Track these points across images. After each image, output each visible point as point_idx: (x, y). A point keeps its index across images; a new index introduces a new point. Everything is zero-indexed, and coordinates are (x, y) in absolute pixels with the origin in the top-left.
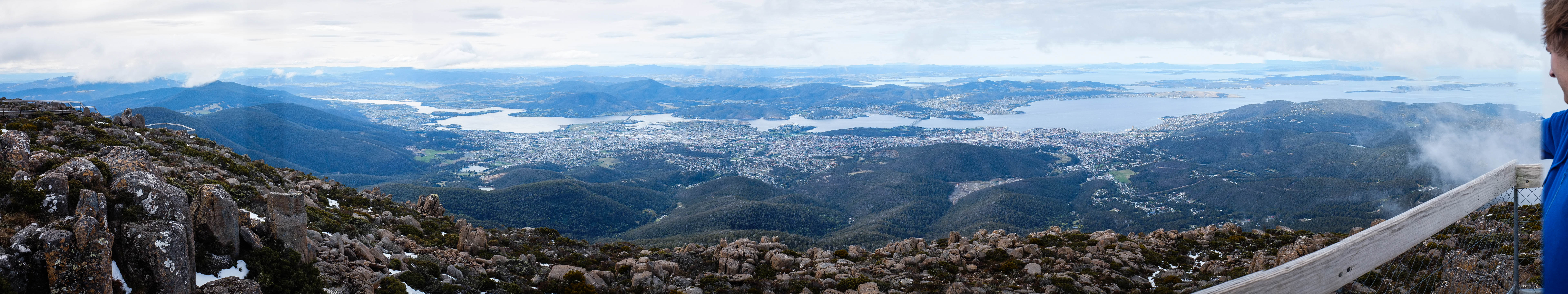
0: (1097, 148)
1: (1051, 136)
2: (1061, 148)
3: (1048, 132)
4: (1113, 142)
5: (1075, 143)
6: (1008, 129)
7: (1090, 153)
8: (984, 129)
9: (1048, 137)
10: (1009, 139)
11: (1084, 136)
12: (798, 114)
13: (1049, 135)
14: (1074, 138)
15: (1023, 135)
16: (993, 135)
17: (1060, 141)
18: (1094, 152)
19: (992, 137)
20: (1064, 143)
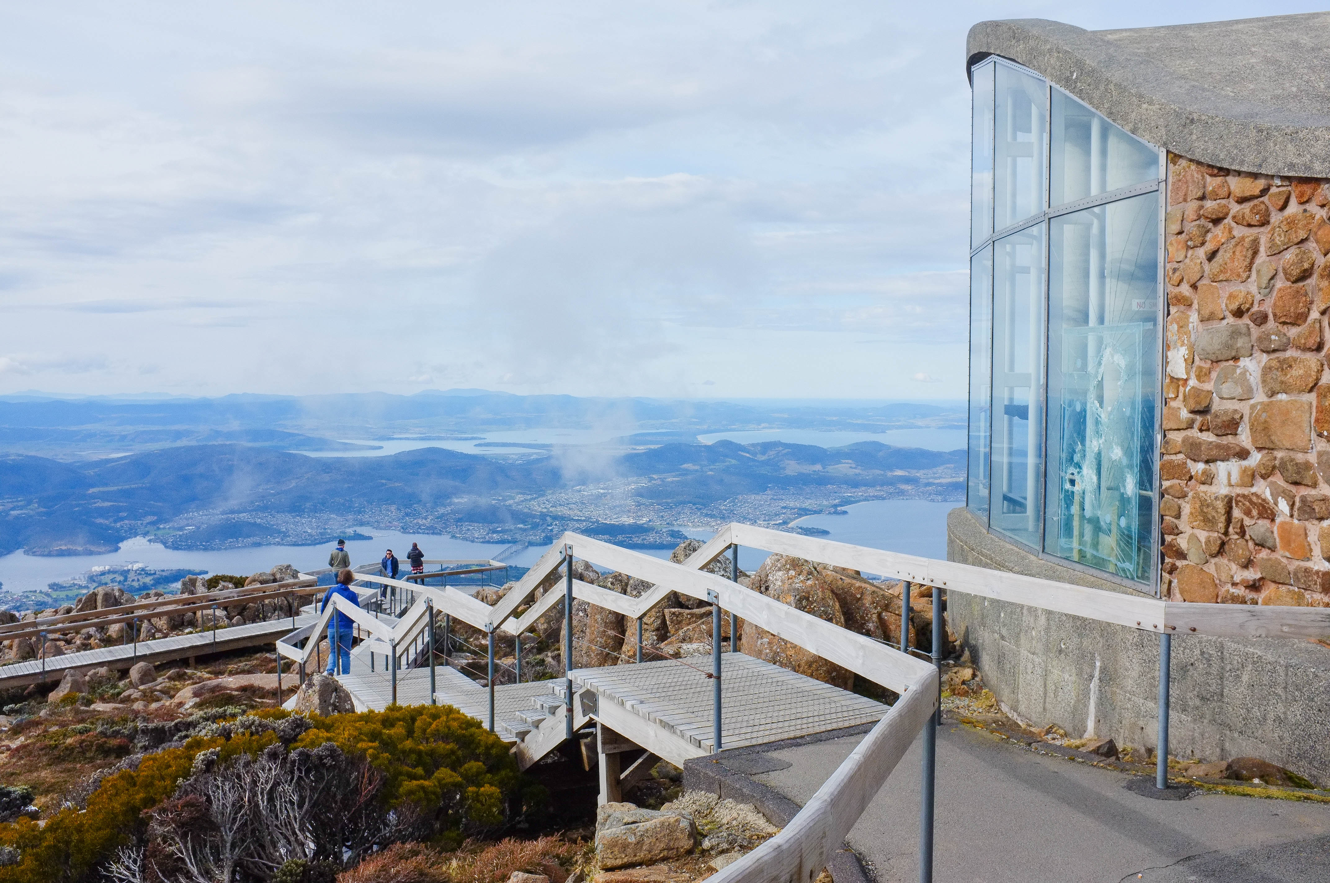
12: (145, 534)
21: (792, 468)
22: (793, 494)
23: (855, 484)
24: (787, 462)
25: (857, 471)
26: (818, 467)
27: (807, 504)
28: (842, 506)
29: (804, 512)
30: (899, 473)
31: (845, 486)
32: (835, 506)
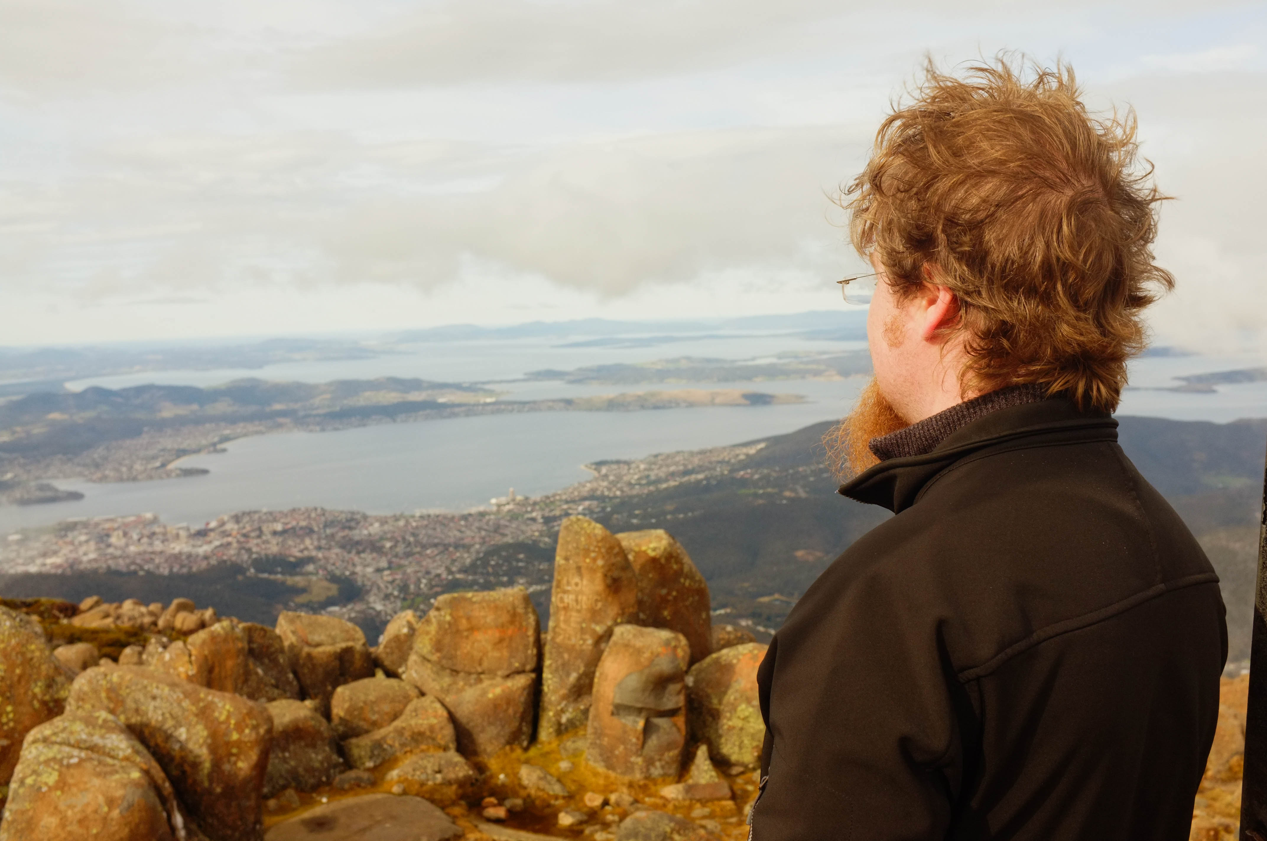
0: (408, 555)
1: (284, 532)
2: (311, 560)
3: (275, 520)
4: (453, 535)
5: (350, 545)
6: (155, 521)
7: (389, 568)
8: (85, 525)
9: (275, 533)
10: (158, 546)
11: (377, 525)
13: (279, 527)
14: (346, 532)
15: (202, 534)
16: (113, 540)
17: (308, 542)
18: (400, 566)
19: (109, 546)
20: (319, 548)
21: (168, 411)
22: (171, 435)
23: (232, 420)
24: (162, 405)
25: (235, 408)
26: (195, 408)
27: (185, 445)
28: (220, 444)
29: (181, 453)
30: (278, 407)
31: (223, 424)
32: (214, 445)
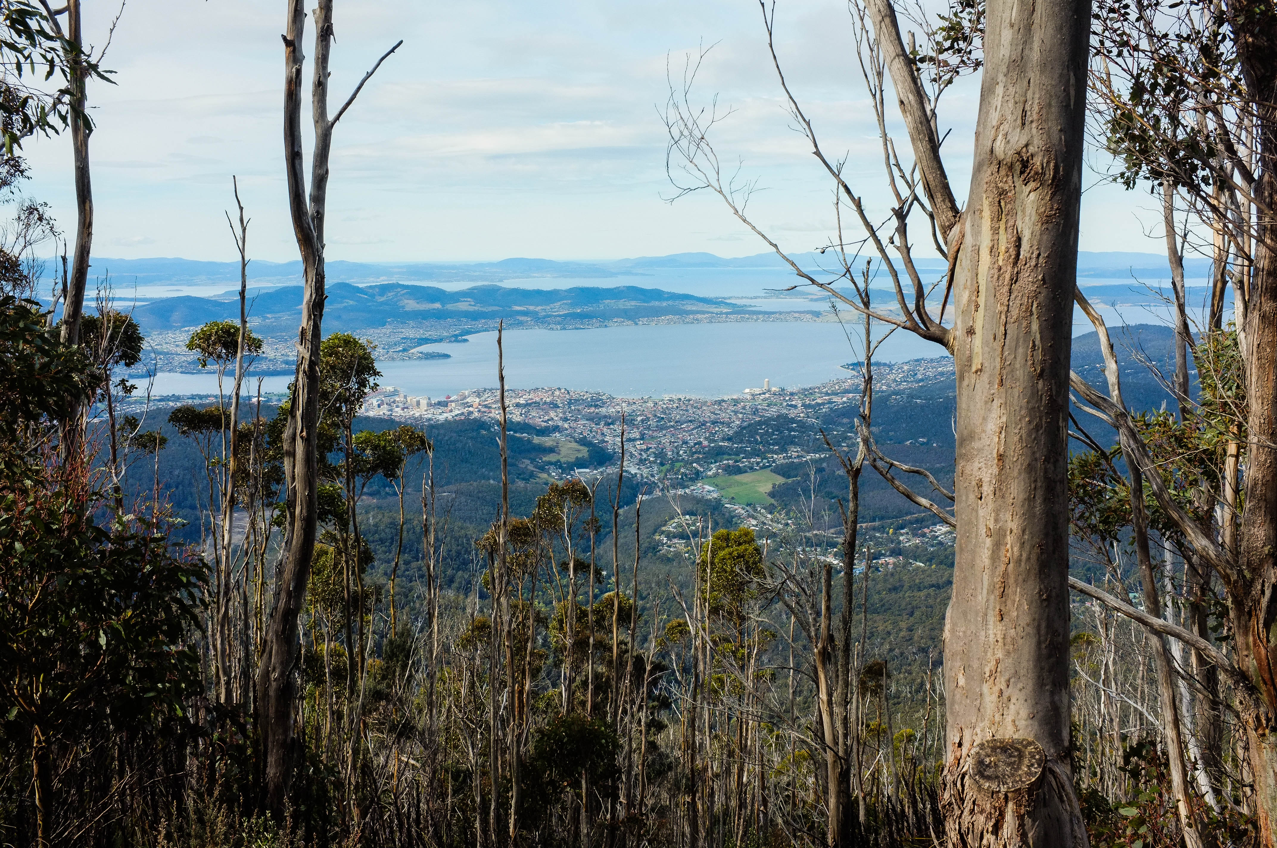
0: (661, 429)
1: (528, 405)
2: (556, 429)
5: (598, 419)
7: (642, 438)
9: (518, 405)
11: (624, 405)
13: (523, 401)
14: (593, 408)
15: (442, 404)
17: (552, 414)
18: (653, 438)
20: (565, 420)
22: (413, 327)
23: (474, 316)
24: (406, 301)
25: (476, 308)
26: (437, 305)
27: (427, 335)
28: (462, 336)
29: (424, 341)
30: (519, 308)
31: (464, 320)
32: (456, 336)
